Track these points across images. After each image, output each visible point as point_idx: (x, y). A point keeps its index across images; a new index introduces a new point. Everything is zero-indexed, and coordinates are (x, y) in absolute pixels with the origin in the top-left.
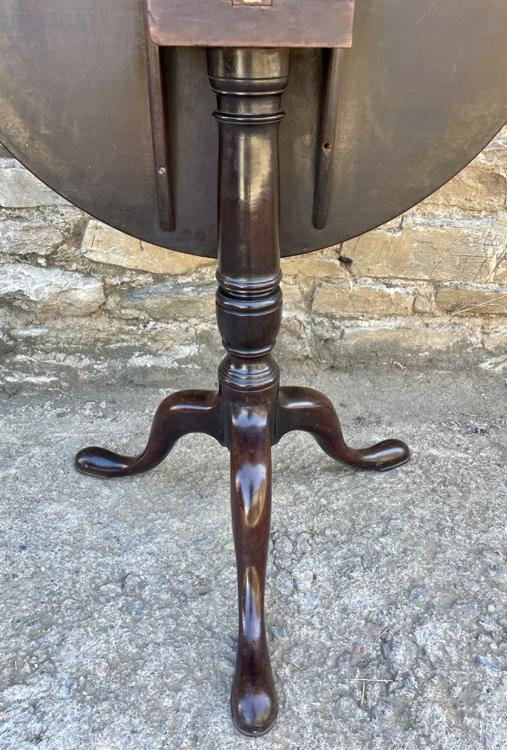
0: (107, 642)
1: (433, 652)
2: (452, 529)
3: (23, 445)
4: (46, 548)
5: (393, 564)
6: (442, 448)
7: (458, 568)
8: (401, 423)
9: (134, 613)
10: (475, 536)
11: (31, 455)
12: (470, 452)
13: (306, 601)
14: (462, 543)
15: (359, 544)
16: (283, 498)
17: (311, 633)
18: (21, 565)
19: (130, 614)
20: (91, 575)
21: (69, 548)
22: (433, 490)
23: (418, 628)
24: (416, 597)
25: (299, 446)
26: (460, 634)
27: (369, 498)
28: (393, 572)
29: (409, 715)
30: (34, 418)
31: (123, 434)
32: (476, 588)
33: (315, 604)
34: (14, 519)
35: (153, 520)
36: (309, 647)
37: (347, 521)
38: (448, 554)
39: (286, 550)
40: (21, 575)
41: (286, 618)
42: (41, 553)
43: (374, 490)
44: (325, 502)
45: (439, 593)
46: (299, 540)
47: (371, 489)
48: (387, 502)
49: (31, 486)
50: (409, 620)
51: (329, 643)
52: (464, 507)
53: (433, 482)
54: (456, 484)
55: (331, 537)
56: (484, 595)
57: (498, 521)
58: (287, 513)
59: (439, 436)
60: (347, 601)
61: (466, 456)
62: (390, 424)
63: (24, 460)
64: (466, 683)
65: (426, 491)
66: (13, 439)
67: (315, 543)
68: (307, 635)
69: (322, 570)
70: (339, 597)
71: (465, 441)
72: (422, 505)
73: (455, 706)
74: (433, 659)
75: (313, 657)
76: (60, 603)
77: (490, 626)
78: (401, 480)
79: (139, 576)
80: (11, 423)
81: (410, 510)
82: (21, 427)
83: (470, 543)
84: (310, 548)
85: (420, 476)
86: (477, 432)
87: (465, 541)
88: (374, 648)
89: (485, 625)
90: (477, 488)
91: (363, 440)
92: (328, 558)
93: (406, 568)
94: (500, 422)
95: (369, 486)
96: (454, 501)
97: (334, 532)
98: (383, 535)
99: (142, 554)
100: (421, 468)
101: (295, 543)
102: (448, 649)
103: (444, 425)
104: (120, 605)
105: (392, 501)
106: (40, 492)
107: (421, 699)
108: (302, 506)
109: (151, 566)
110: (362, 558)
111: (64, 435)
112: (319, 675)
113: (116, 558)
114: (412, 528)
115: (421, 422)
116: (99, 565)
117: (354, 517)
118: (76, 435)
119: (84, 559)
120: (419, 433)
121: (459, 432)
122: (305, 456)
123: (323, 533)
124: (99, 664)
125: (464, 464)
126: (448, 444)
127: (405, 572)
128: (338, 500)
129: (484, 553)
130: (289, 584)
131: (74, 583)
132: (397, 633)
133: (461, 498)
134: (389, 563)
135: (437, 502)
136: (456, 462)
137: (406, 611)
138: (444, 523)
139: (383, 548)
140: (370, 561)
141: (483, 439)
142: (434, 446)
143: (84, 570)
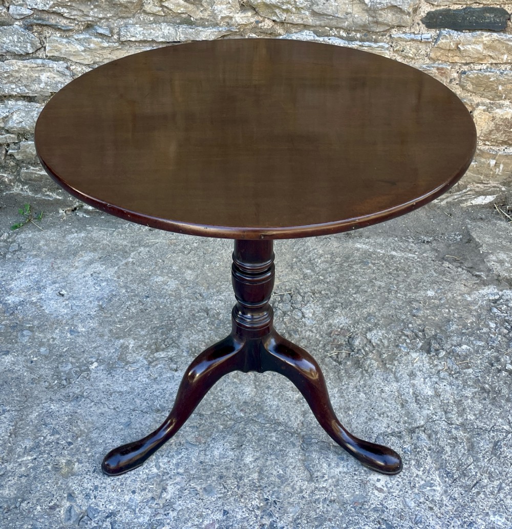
0: (203, 336)
1: (375, 341)
2: (397, 291)
3: (132, 247)
4: (160, 297)
5: (359, 306)
6: (399, 251)
7: (396, 309)
8: (376, 237)
9: (216, 325)
10: (409, 295)
11: (139, 251)
12: (417, 253)
13: (309, 321)
14: (401, 298)
15: (341, 298)
16: (297, 276)
17: (311, 334)
18: (149, 305)
19: (214, 325)
20: (189, 309)
21: (173, 298)
22: (390, 273)
23: (369, 333)
24: (370, 320)
25: (307, 249)
26: (391, 335)
27: (349, 277)
28: (358, 310)
29: (359, 363)
30: (135, 231)
31: (194, 241)
32: (404, 317)
33: (314, 323)
34: (138, 284)
35: (220, 286)
36: (310, 340)
37: (335, 288)
38: (392, 303)
39: (299, 300)
40: (150, 309)
41: (298, 328)
42: (158, 300)
43: (353, 272)
44: (322, 278)
45: (383, 319)
46: (306, 295)
47: (351, 272)
48: (360, 278)
49: (143, 268)
50: (364, 329)
51: (320, 339)
52: (406, 281)
53: (390, 269)
54: (404, 271)
55: (325, 295)
56: (408, 320)
57: (424, 288)
58: (299, 283)
59: (399, 245)
60: (331, 322)
61: (414, 256)
62: (368, 238)
63: (135, 254)
64: (390, 353)
65: (385, 274)
66: (125, 243)
67: (315, 297)
68: (309, 335)
69: (318, 309)
70: (327, 320)
71: (415, 247)
72: (381, 280)
73: (383, 361)
74: (374, 344)
75: (312, 344)
76: (175, 321)
77: (408, 333)
78: (370, 268)
79: (216, 310)
80: (121, 234)
81: (373, 282)
82: (128, 236)
83: (405, 298)
84: (312, 299)
85: (383, 266)
86: (424, 242)
87: (403, 297)
88: (345, 341)
89: (405, 332)
90: (417, 272)
91: (349, 247)
92: (323, 304)
93: (366, 308)
94: (441, 237)
95: (350, 271)
96: (400, 279)
97: (327, 292)
98: (355, 294)
99: (216, 300)
100: (384, 261)
101: (303, 297)
102: (383, 341)
103: (404, 238)
104: (208, 322)
105: (363, 278)
106: (150, 271)
107: (365, 358)
108: (308, 280)
109: (222, 306)
110: (342, 304)
111: (157, 241)
112: (314, 350)
113: (201, 302)
114: (373, 291)
115: (389, 236)
116: (192, 305)
117: (339, 286)
118: (164, 241)
119: (183, 302)
120: (386, 243)
121: (413, 242)
122: (311, 254)
123: (320, 293)
124: (201, 344)
125: (412, 260)
126: (404, 249)
127: (366, 310)
128: (330, 277)
129: (412, 302)
130: (300, 314)
131: (180, 313)
132: (357, 334)
133: (406, 277)
134: (357, 306)
135: (390, 279)
136: (407, 259)
137: (363, 326)
138: (392, 288)
139: (354, 299)
140: (346, 305)
141: (427, 246)
142: (394, 250)
143: (185, 307)
